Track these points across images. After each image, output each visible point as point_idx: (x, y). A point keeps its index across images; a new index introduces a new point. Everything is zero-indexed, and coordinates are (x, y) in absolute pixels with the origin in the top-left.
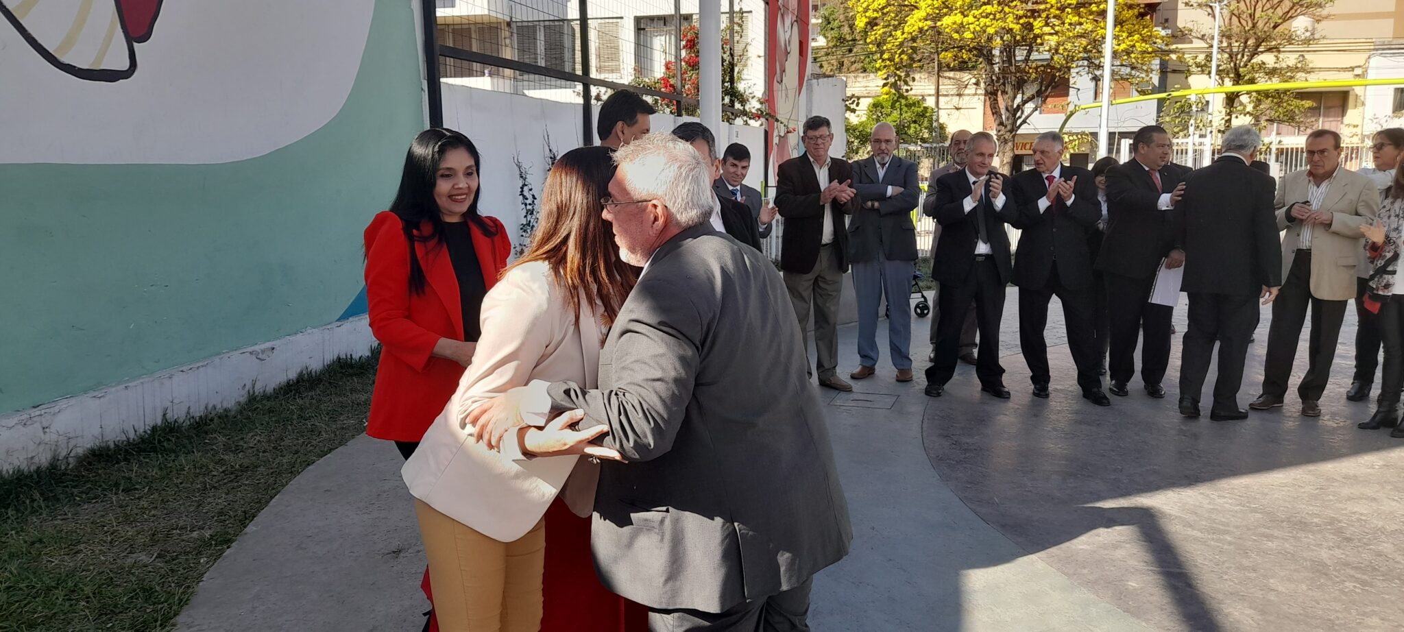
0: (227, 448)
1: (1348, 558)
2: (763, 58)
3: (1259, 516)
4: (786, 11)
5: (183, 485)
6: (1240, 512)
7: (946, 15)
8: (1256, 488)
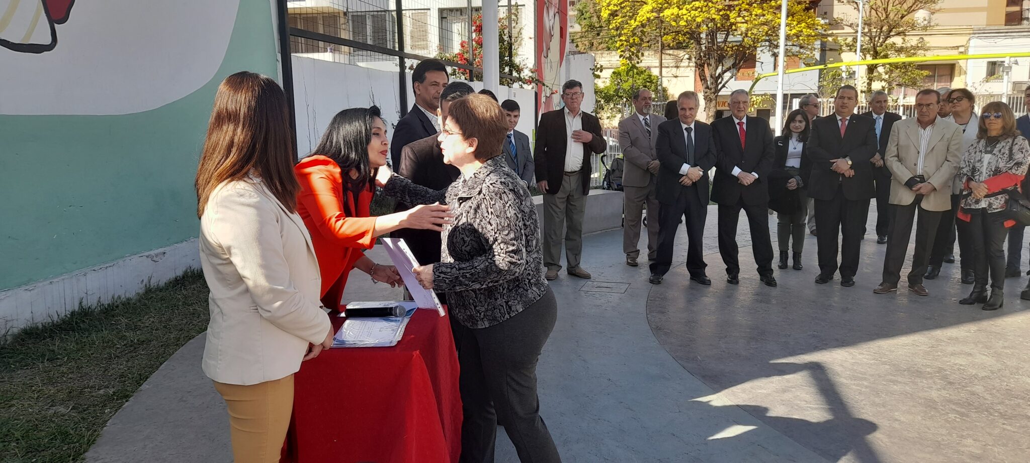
0: (128, 327)
1: (951, 397)
2: (533, 39)
3: (888, 367)
4: (550, 4)
5: (94, 355)
6: (874, 364)
7: (666, 8)
8: (885, 347)
